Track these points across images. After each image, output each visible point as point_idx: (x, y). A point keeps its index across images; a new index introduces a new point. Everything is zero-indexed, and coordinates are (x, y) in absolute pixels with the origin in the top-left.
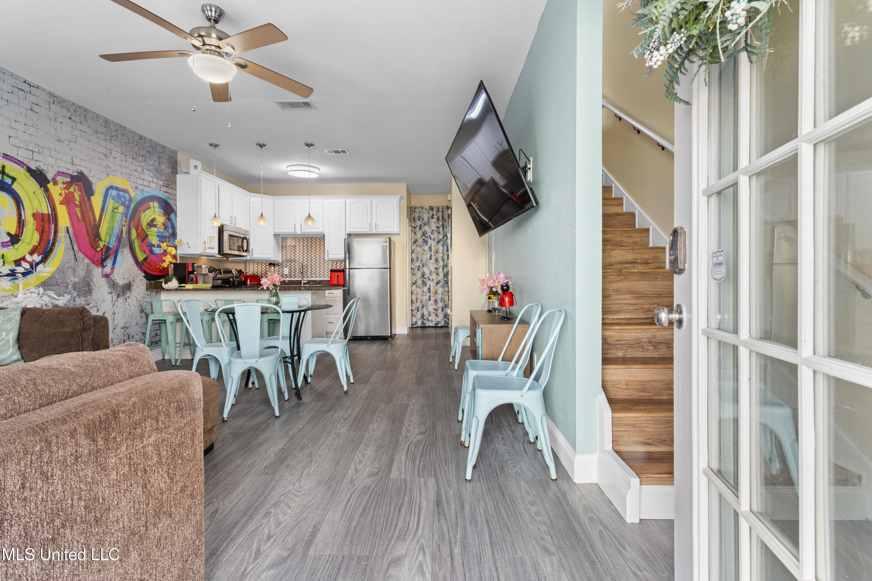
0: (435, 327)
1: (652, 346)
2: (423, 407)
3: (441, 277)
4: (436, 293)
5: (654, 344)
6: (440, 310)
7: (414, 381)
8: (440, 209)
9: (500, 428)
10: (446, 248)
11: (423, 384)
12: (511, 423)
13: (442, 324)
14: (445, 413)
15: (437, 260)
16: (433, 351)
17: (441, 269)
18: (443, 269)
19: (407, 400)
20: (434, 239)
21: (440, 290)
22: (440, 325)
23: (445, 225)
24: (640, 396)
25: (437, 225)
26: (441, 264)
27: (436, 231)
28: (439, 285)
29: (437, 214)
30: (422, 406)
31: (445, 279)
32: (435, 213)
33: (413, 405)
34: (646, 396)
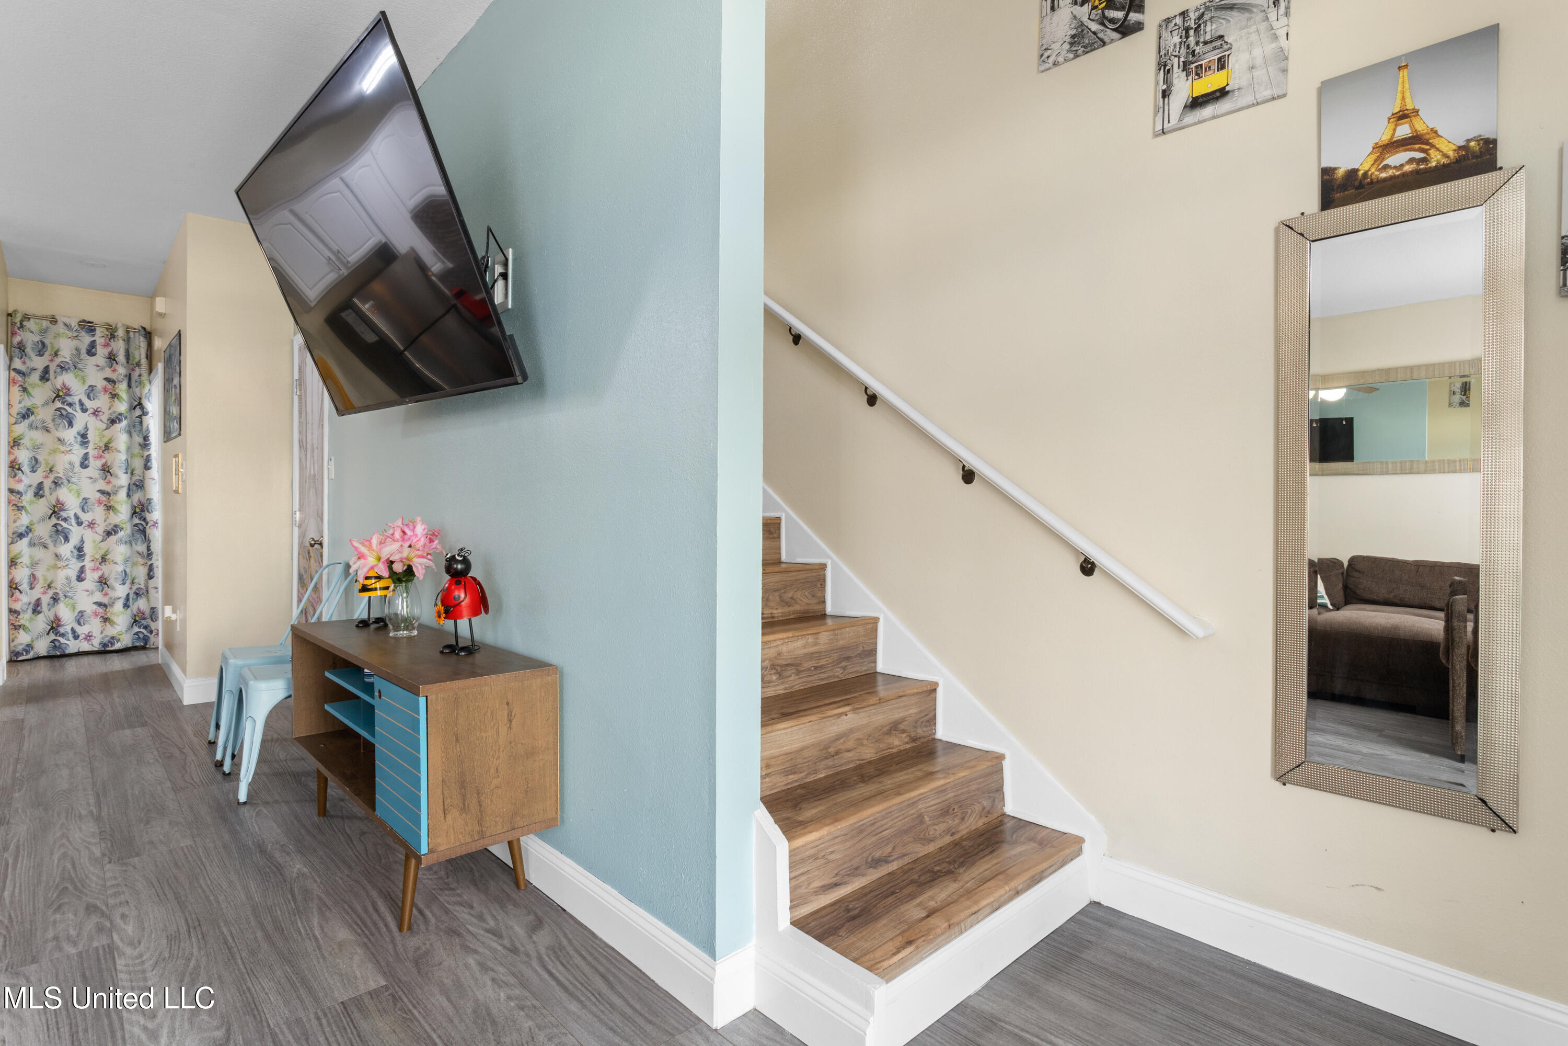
0: (104, 652)
1: (775, 673)
2: (173, 939)
3: (123, 514)
4: (104, 559)
5: (779, 668)
6: (119, 606)
7: (97, 852)
8: (121, 333)
9: (459, 935)
10: (138, 439)
11: (138, 855)
12: (478, 908)
13: (126, 640)
14: (268, 937)
15: (106, 470)
16: (128, 732)
17: (122, 494)
18: (129, 495)
19: (100, 929)
20: (96, 413)
21: (120, 551)
22: (118, 646)
23: (135, 375)
24: (788, 784)
25: (108, 373)
26: (123, 480)
27: (105, 390)
28: (113, 538)
29: (106, 345)
30: (170, 939)
31: (136, 521)
32: (100, 341)
33: (131, 944)
34: (796, 781)
